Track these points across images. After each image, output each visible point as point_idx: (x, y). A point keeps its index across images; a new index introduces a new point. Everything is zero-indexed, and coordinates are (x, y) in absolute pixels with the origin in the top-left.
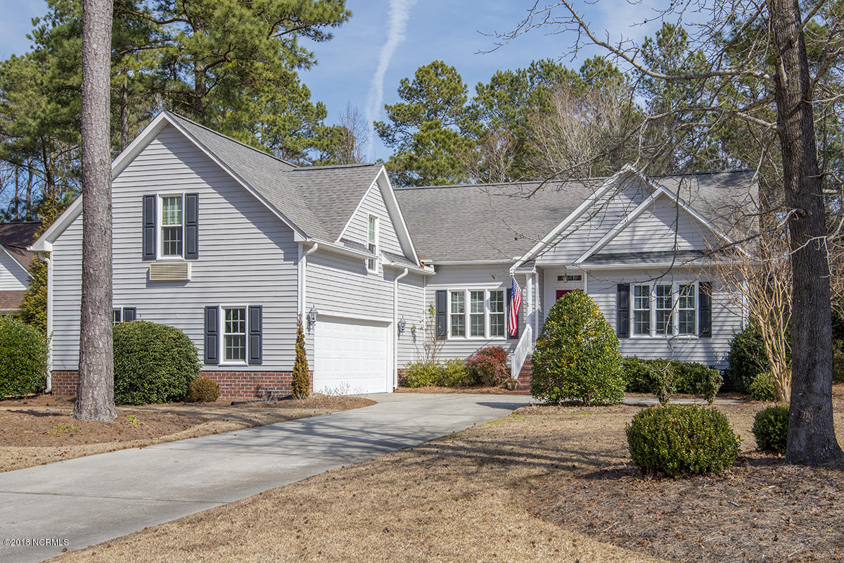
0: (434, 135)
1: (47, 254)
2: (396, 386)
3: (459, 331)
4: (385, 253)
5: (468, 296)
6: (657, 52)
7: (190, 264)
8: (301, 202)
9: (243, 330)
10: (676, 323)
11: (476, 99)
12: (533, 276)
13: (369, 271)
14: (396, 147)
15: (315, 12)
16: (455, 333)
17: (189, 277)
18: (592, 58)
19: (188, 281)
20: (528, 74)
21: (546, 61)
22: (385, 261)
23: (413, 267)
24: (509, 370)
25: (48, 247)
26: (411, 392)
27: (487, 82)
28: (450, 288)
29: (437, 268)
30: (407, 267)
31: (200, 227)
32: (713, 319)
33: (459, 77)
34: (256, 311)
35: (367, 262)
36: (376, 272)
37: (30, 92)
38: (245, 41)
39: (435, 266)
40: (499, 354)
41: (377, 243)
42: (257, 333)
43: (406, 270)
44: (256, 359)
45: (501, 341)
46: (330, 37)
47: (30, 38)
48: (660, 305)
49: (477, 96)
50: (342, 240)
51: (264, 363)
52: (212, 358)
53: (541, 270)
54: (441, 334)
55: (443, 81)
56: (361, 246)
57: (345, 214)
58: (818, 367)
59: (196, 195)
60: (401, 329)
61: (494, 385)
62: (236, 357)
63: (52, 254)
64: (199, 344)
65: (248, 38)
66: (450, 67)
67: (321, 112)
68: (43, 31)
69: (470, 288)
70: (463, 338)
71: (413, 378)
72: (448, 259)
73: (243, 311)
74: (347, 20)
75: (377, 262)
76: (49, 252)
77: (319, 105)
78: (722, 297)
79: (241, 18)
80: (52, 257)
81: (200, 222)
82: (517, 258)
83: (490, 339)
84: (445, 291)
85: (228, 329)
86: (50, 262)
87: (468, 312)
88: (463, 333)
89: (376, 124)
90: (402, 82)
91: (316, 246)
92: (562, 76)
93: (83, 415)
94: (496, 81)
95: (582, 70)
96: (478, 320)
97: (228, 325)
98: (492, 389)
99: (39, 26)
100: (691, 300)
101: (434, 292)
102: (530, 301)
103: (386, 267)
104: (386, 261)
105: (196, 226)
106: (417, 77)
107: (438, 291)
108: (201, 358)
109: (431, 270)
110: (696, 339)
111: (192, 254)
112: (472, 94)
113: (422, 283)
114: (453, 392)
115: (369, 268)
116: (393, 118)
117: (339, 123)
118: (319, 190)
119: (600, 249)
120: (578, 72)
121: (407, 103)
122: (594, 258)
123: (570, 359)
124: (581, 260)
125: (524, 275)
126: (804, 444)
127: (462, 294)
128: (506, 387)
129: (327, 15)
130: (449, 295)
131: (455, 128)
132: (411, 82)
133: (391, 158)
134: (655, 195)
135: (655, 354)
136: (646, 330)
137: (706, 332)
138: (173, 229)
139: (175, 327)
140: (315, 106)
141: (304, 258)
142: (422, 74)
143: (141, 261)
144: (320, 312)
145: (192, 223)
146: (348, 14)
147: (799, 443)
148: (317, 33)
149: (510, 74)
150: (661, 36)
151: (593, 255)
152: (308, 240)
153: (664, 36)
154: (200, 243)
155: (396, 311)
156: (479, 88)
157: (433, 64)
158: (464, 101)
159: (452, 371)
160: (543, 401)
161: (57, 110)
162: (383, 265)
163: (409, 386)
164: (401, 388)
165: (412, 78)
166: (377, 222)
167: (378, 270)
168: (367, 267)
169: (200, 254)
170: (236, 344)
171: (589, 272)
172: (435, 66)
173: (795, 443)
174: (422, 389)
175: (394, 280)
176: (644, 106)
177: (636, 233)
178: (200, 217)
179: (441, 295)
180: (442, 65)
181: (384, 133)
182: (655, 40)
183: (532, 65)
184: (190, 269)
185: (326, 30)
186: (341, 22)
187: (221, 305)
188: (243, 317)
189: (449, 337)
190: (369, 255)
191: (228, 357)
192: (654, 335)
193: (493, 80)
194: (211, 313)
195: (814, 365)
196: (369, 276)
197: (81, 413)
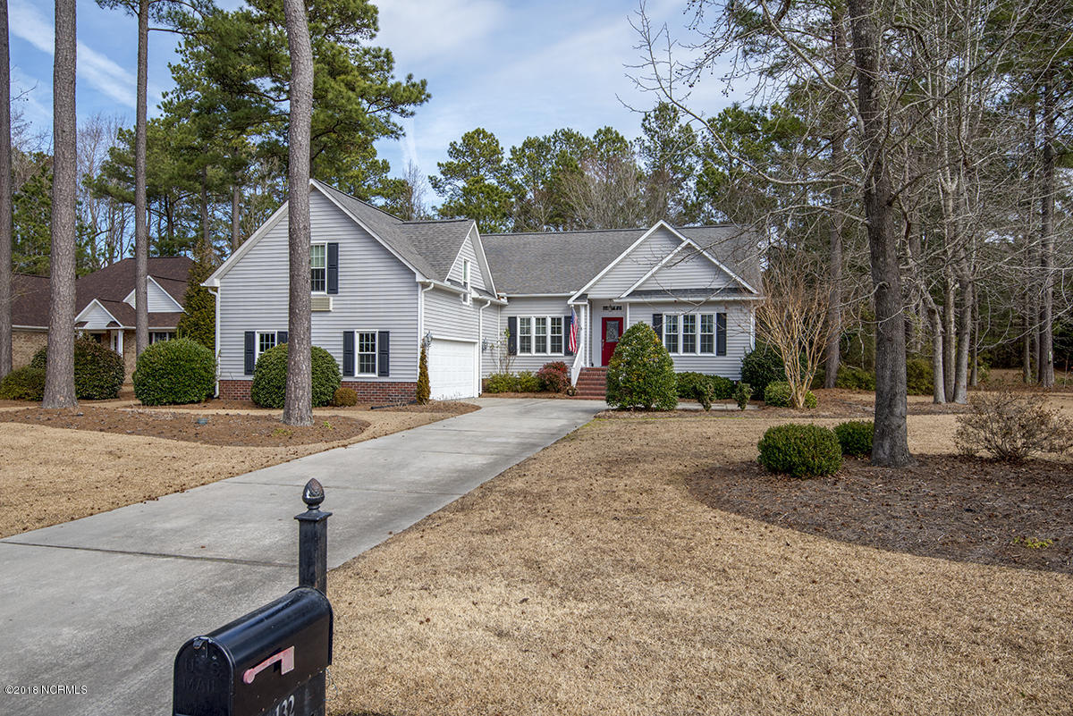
0: (481, 188)
1: (216, 289)
2: (481, 392)
3: (526, 349)
4: (475, 288)
5: (533, 321)
6: (654, 125)
7: (331, 299)
8: (413, 249)
9: (373, 350)
10: (698, 344)
11: (511, 160)
12: (586, 306)
13: (464, 303)
14: (446, 197)
15: (405, 94)
16: (523, 350)
17: (331, 309)
18: (603, 129)
19: (330, 311)
20: (553, 140)
21: (566, 130)
23: (493, 299)
24: (569, 380)
25: (217, 283)
26: (493, 397)
27: (519, 146)
28: (519, 315)
29: (509, 299)
30: (489, 299)
31: (339, 270)
32: (727, 341)
33: (497, 141)
34: (385, 336)
35: (462, 296)
36: (468, 303)
37: (155, 150)
38: (351, 117)
39: (508, 298)
40: (562, 368)
41: (468, 281)
42: (385, 353)
43: (489, 302)
44: (384, 372)
45: (560, 357)
46: (412, 114)
47: (159, 107)
48: (686, 331)
49: (511, 157)
50: (448, 280)
51: (390, 376)
52: (349, 371)
53: (591, 301)
54: (512, 351)
55: (485, 145)
56: (458, 284)
57: (450, 259)
58: (898, 397)
59: (337, 244)
60: (484, 349)
61: (558, 392)
62: (368, 371)
63: (219, 289)
64: (339, 360)
65: (354, 115)
66: (489, 133)
67: (386, 167)
68: (171, 103)
69: (535, 315)
70: (530, 355)
71: (494, 386)
72: (518, 293)
73: (373, 335)
74: (427, 101)
75: (469, 295)
76: (217, 288)
77: (384, 161)
79: (349, 99)
80: (219, 291)
81: (339, 266)
82: (572, 293)
83: (551, 356)
84: (516, 318)
85: (361, 350)
86: (218, 296)
87: (533, 334)
88: (529, 350)
89: (430, 178)
90: (451, 145)
91: (432, 285)
92: (580, 141)
93: (292, 422)
94: (528, 144)
95: (595, 137)
96: (541, 341)
97: (361, 346)
98: (557, 395)
99: (168, 98)
100: (710, 327)
101: (507, 318)
102: (583, 326)
103: (475, 300)
104: (475, 295)
105: (337, 268)
106: (464, 141)
107: (510, 318)
108: (341, 371)
109: (504, 301)
110: (715, 357)
111: (333, 290)
112: (507, 155)
113: (499, 311)
114: (526, 397)
116: (442, 173)
117: (400, 177)
118: (426, 240)
119: (639, 287)
120: (592, 140)
121: (456, 162)
122: (634, 293)
123: (639, 376)
124: (624, 295)
125: (579, 306)
126: (887, 452)
127: (529, 320)
128: (568, 394)
129: (413, 98)
130: (519, 320)
131: (494, 182)
132: (459, 144)
133: (443, 205)
134: (683, 245)
136: (674, 349)
137: (722, 351)
138: (317, 270)
139: (322, 347)
140: (381, 162)
141: (423, 294)
142: (468, 138)
144: (434, 337)
145: (333, 265)
146: (429, 96)
147: (884, 452)
148: (403, 111)
149: (537, 139)
150: (657, 112)
151: (634, 291)
152: (428, 281)
153: (660, 112)
154: (339, 282)
155: (481, 335)
156: (513, 151)
157: (477, 131)
158: (501, 161)
159: (525, 380)
160: (615, 407)
161: (185, 167)
162: (473, 298)
163: (490, 392)
164: (485, 394)
165: (460, 142)
166: (469, 264)
167: (469, 302)
168: (462, 300)
169: (339, 290)
170: (368, 361)
171: (632, 304)
172: (478, 132)
173: (880, 452)
174: (501, 395)
175: (481, 308)
176: (643, 167)
178: (339, 262)
179: (512, 321)
180: (484, 132)
181: (436, 184)
182: (652, 115)
183: (556, 133)
184: (331, 303)
185: (410, 108)
186: (422, 101)
187: (356, 330)
188: (374, 339)
189: (518, 354)
190: (464, 290)
191: (362, 371)
193: (524, 144)
194: (348, 336)
195: (895, 395)
196: (463, 307)
197: (290, 419)
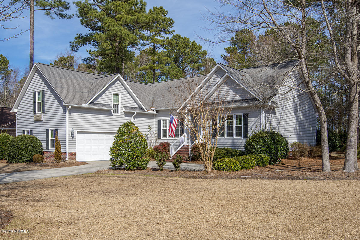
4: (125, 107)
5: (168, 122)
9: (54, 138)
10: (234, 132)
17: (42, 119)
22: (124, 110)
28: (162, 119)
29: (157, 111)
32: (249, 130)
34: (57, 130)
35: (112, 111)
36: (119, 114)
39: (156, 111)
41: (120, 104)
43: (136, 113)
48: (228, 124)
52: (48, 148)
54: (159, 137)
56: (108, 105)
59: (44, 90)
62: (53, 147)
63: (17, 113)
64: (45, 142)
69: (168, 119)
70: (166, 138)
73: (54, 131)
75: (119, 110)
78: (253, 120)
81: (45, 100)
84: (160, 120)
85: (51, 137)
87: (168, 128)
91: (70, 107)
100: (241, 122)
101: (157, 121)
103: (126, 112)
104: (126, 110)
107: (158, 120)
109: (155, 112)
110: (242, 139)
111: (43, 111)
113: (153, 117)
115: (114, 112)
127: (166, 121)
130: (162, 121)
135: (226, 146)
136: (223, 135)
137: (246, 136)
138: (39, 103)
141: (67, 111)
143: (33, 114)
145: (43, 100)
154: (45, 107)
162: (124, 112)
166: (119, 95)
168: (112, 113)
169: (45, 111)
170: (53, 142)
175: (132, 117)
177: (221, 92)
179: (159, 122)
184: (43, 116)
187: (50, 128)
189: (162, 138)
191: (51, 147)
192: (226, 137)
194: (47, 131)
196: (113, 116)
